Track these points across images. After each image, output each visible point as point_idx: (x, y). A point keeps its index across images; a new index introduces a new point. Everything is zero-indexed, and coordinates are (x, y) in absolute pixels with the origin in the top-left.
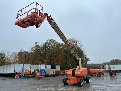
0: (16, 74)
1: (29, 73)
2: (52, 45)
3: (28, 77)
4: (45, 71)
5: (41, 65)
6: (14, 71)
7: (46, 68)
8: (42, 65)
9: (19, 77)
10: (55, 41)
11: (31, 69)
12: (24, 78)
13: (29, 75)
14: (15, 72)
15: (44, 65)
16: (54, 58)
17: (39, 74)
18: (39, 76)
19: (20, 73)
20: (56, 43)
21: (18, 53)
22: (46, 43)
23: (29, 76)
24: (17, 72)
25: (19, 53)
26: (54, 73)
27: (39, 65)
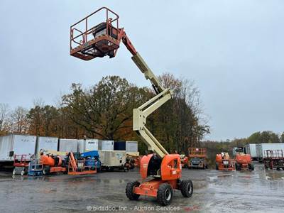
0: (15, 164)
1: (51, 161)
2: (117, 91)
3: (49, 174)
4: (97, 157)
5: (88, 141)
6: (12, 154)
7: (100, 147)
8: (90, 140)
9: (22, 173)
10: (124, 79)
11: (58, 150)
12: (37, 175)
13: (51, 166)
14: (13, 159)
15: (96, 141)
16: (122, 125)
17: (81, 165)
18: (79, 170)
19: (28, 162)
20: (127, 85)
21: (30, 110)
22: (101, 86)
23: (52, 170)
24: (19, 158)
25: (32, 111)
26: (121, 162)
27: (82, 141)
